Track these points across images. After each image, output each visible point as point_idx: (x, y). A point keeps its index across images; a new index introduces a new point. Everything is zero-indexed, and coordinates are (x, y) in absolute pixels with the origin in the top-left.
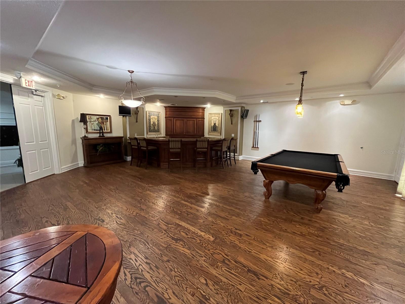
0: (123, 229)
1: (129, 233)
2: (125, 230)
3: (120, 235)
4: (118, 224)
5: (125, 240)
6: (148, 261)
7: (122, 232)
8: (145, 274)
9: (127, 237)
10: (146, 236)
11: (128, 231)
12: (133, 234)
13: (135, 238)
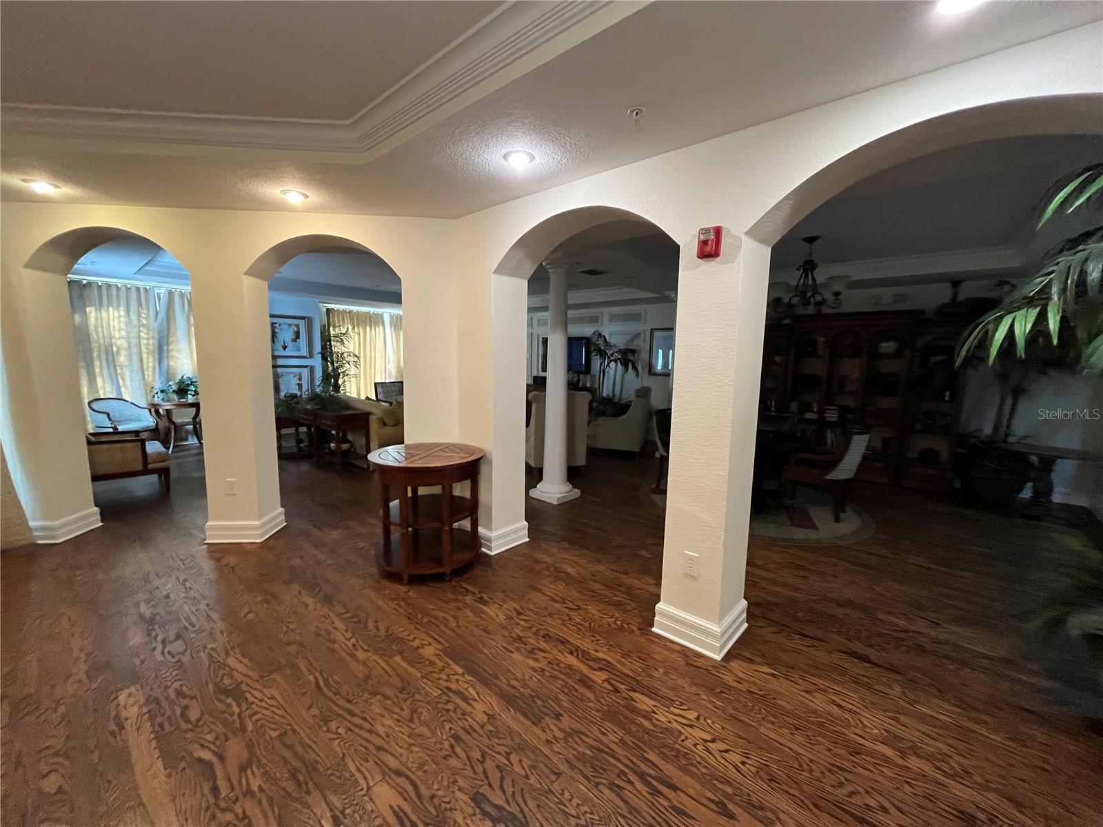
0: (385, 746)
1: (367, 726)
2: (379, 742)
3: (396, 716)
4: (408, 778)
5: (378, 697)
6: (330, 645)
7: (391, 731)
8: (342, 627)
9: (373, 707)
10: (315, 711)
11: (371, 732)
12: (354, 719)
13: (349, 701)
